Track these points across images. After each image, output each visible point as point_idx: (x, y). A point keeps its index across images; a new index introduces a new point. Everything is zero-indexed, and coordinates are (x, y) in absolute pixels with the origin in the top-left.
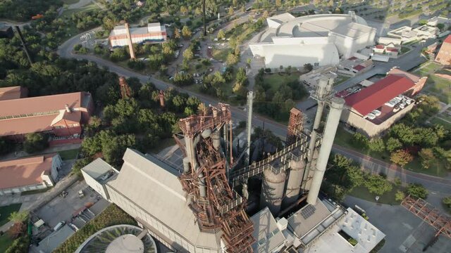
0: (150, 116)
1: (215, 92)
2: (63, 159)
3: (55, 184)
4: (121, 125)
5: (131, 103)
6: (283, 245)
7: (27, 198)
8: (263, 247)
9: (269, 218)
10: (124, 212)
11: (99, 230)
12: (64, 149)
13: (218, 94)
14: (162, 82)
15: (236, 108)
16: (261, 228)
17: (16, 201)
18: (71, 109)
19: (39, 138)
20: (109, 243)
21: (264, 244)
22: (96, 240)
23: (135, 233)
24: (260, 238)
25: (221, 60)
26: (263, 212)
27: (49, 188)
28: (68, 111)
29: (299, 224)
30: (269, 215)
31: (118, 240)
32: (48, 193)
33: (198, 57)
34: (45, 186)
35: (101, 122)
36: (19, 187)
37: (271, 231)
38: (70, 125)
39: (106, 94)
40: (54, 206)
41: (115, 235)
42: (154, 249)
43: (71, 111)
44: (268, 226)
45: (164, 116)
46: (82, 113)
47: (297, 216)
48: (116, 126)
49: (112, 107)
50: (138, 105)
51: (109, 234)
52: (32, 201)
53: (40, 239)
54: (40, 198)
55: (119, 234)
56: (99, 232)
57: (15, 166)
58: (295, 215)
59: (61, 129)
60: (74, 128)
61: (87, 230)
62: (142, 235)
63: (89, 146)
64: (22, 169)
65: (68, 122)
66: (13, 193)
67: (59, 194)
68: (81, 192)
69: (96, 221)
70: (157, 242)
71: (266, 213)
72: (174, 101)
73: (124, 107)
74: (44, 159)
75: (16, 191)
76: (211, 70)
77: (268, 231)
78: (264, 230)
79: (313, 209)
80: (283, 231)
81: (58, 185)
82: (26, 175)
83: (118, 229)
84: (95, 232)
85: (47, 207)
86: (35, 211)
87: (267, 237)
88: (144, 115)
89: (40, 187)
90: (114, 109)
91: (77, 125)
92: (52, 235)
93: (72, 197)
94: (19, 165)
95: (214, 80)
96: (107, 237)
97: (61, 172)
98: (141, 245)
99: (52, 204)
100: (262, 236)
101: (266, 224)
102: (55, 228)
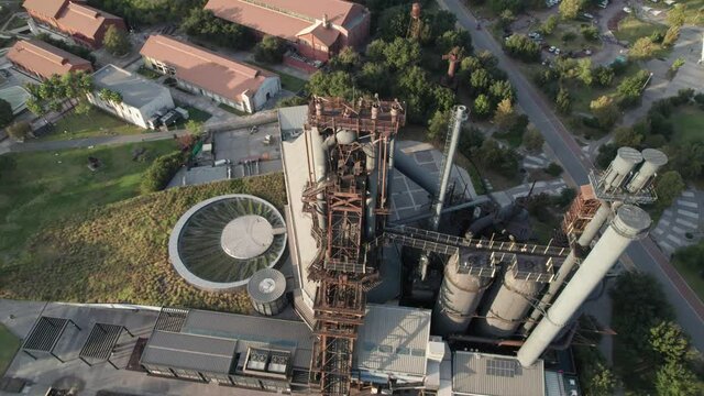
0: (419, 82)
1: (555, 94)
2: (283, 86)
3: (254, 111)
4: (372, 75)
5: (410, 50)
6: (421, 380)
7: (221, 113)
8: (382, 357)
9: (421, 327)
10: (285, 191)
11: (246, 193)
12: (295, 74)
13: (559, 98)
14: (491, 37)
15: (573, 138)
16: (398, 331)
17: (210, 110)
18: (329, 24)
19: (273, 45)
20: (242, 214)
21: (386, 354)
22: (234, 203)
23: (274, 223)
24: (386, 342)
25: (625, 42)
26: (417, 312)
27: (246, 113)
28: (324, 25)
29: (471, 372)
30: (426, 323)
31: (253, 218)
32: (240, 119)
33: (588, 20)
34: (242, 108)
35: (353, 59)
36: (221, 96)
37: (411, 346)
38: (317, 46)
39: (389, 22)
40: (235, 138)
41: (255, 209)
42: (277, 256)
43: (329, 27)
44: (411, 337)
45: (438, 92)
46: (341, 35)
47: (478, 360)
48: (366, 73)
49: (382, 43)
50: (418, 58)
51: (250, 205)
52: (223, 118)
53: (196, 165)
54: (232, 120)
55: (260, 212)
56: (242, 196)
57: (226, 68)
58: (477, 355)
59: (305, 45)
60: (320, 51)
61: (236, 185)
62: (279, 231)
63: (316, 83)
64: (231, 75)
65: (316, 40)
66: (213, 100)
67: (249, 127)
68: (268, 137)
69: (251, 181)
70: (287, 251)
71: (420, 317)
72: (472, 74)
73: (396, 51)
74: (257, 75)
75: (217, 98)
76: (588, 52)
77: (407, 343)
78: (400, 337)
79: (517, 369)
80: (429, 361)
81: (257, 115)
82: (232, 84)
83: (263, 205)
84: (241, 192)
85: (228, 134)
86: (215, 132)
87: (398, 350)
88: (411, 75)
89: (238, 107)
90: (384, 48)
91: (325, 49)
92: (209, 168)
93: (257, 138)
94: (231, 69)
95: (571, 71)
96: (246, 207)
97: (270, 100)
98: (269, 241)
99: (236, 133)
100: (391, 341)
101: (411, 332)
102: (217, 163)
